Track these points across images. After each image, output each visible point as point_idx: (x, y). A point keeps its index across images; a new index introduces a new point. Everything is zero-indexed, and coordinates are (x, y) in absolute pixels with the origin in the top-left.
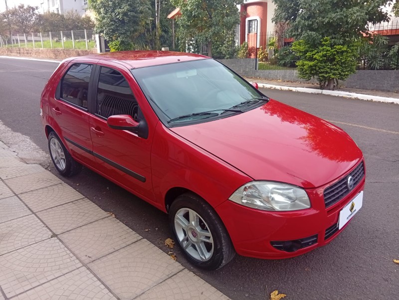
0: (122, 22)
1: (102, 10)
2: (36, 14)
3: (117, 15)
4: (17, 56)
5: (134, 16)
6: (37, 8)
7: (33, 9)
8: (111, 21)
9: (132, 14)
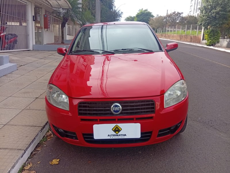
0: (215, 18)
1: (204, 12)
2: (181, 17)
3: (212, 14)
4: (164, 38)
5: (223, 14)
6: (182, 13)
7: (180, 14)
8: (208, 18)
9: (222, 13)
